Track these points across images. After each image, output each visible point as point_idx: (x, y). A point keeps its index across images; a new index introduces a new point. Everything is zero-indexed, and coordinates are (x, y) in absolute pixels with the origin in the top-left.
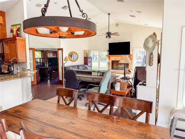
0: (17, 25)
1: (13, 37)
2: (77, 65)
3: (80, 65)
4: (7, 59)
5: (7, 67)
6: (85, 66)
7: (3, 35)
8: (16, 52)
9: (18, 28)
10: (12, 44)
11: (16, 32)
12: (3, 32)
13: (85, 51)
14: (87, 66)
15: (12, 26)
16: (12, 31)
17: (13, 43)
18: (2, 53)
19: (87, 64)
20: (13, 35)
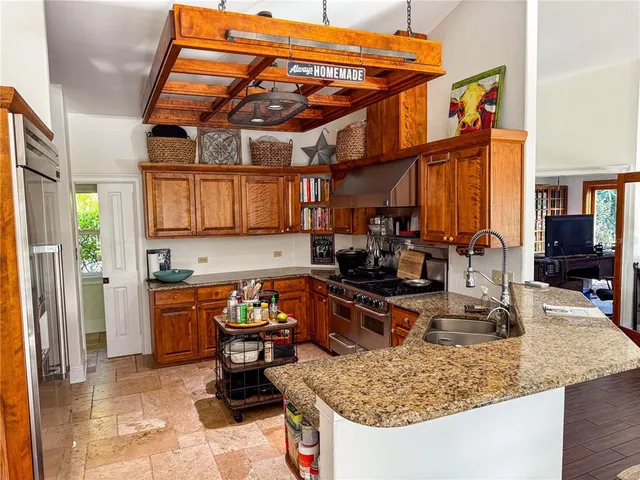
0: (483, 76)
1: (462, 132)
4: (429, 232)
5: (420, 259)
7: (414, 132)
8: (483, 201)
9: (488, 88)
10: (466, 163)
11: (480, 108)
12: (417, 118)
15: (458, 85)
16: (456, 109)
17: (472, 157)
18: (413, 204)
20: (464, 124)
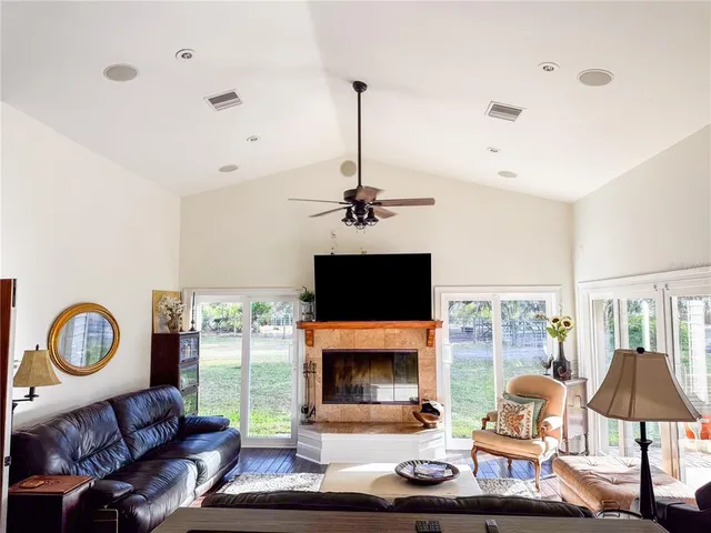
2: (113, 394)
3: (133, 395)
6: (164, 393)
13: (158, 297)
14: (174, 391)
19: (175, 383)
